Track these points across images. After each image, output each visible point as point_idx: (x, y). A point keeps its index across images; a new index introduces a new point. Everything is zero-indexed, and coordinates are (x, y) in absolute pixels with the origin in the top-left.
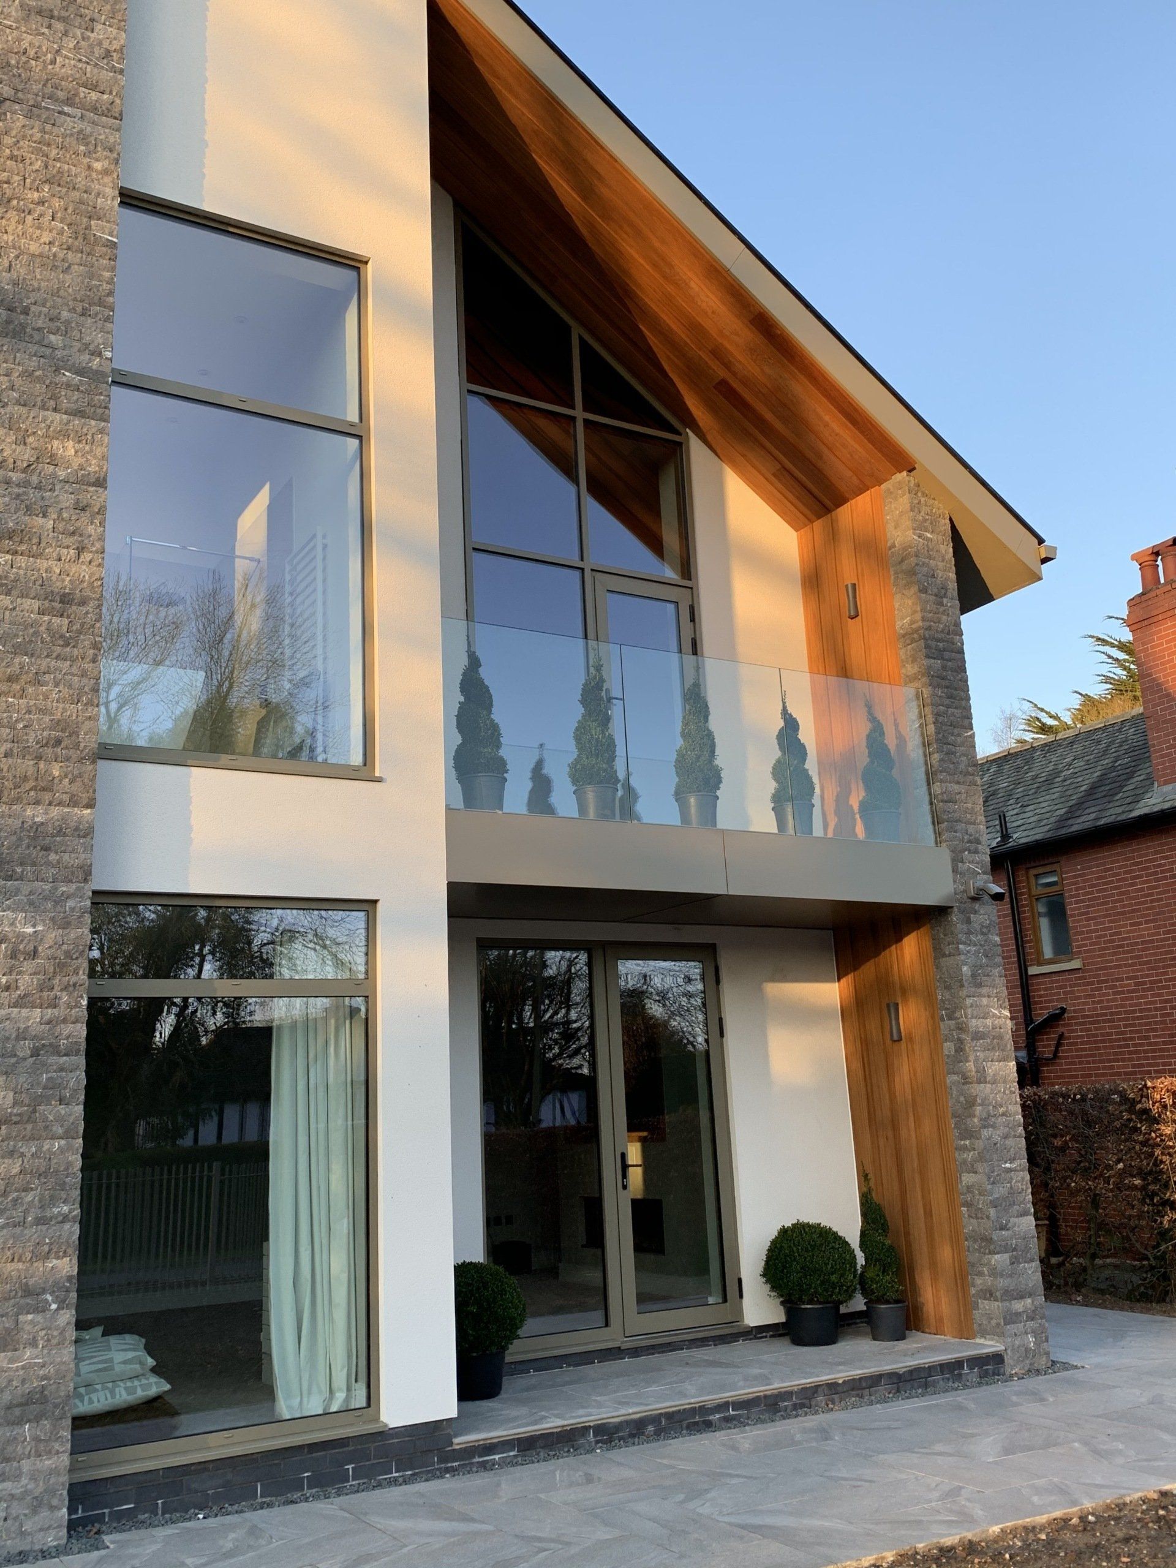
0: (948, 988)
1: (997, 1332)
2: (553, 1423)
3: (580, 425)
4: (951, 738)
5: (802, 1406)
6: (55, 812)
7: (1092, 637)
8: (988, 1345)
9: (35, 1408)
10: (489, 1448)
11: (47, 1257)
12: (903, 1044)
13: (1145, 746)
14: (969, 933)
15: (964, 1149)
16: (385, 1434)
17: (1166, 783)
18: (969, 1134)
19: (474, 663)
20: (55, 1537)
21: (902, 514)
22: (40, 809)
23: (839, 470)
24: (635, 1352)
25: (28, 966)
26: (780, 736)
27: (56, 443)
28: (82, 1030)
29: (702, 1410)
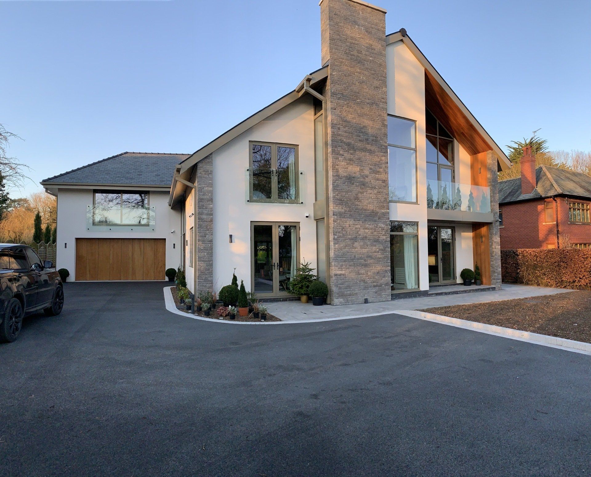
0: (491, 235)
1: (495, 284)
2: (439, 292)
3: (438, 138)
4: (495, 196)
5: (469, 292)
6: (385, 210)
7: (507, 146)
8: (493, 286)
9: (387, 285)
10: (432, 294)
11: (387, 267)
12: (483, 243)
13: (521, 185)
14: (495, 227)
15: (492, 258)
16: (421, 291)
17: (524, 194)
18: (493, 256)
19: (429, 185)
20: (390, 299)
21: (490, 157)
22: (383, 210)
23: (479, 148)
24: (442, 286)
25: (383, 231)
26: (470, 195)
27: (382, 158)
28: (389, 239)
29: (457, 292)
